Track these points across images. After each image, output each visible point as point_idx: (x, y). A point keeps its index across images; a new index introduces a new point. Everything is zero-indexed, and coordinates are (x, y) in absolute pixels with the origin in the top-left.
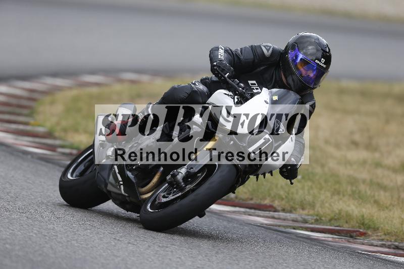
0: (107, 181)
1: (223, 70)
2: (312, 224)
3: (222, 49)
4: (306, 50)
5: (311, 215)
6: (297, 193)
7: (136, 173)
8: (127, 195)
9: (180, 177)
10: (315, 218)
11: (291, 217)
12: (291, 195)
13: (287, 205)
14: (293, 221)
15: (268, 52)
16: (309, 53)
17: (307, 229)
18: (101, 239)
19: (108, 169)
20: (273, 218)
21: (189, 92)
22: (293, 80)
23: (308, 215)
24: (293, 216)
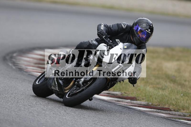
0: (51, 85)
1: (102, 35)
2: (188, 117)
3: (103, 25)
4: (142, 26)
5: (187, 113)
6: (181, 102)
7: (63, 81)
8: (59, 91)
9: (81, 82)
10: (189, 114)
11: (178, 114)
12: (178, 103)
13: (176, 108)
14: (179, 115)
15: (125, 26)
16: (143, 27)
17: (185, 119)
18: (88, 124)
19: (52, 79)
20: (169, 114)
21: (88, 44)
22: (136, 39)
23: (186, 113)
24: (179, 113)
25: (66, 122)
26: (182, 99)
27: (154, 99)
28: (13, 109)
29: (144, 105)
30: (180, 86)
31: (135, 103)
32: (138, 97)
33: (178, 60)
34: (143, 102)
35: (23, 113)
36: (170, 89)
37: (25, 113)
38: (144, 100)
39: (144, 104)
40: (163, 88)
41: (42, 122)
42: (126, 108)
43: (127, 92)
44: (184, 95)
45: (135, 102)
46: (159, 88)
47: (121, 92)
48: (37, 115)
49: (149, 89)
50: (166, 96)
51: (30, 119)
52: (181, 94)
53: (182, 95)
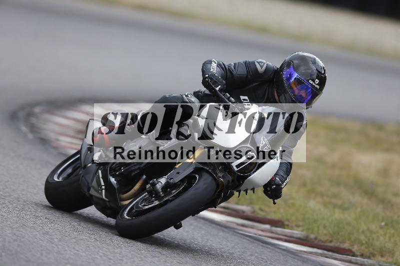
0: (90, 185)
1: (215, 83)
3: (215, 63)
6: (378, 240)
7: (118, 178)
8: (107, 200)
9: (159, 186)
11: (368, 263)
12: (371, 241)
13: (366, 250)
15: (262, 68)
21: (180, 102)
22: (285, 98)
24: (370, 262)
25: (120, 260)
26: (381, 232)
27: (321, 228)
28: (9, 223)
29: (299, 238)
30: (381, 206)
31: (279, 232)
32: (288, 220)
33: (388, 150)
34: (297, 233)
35: (29, 234)
36: (359, 210)
37: (34, 233)
38: (301, 229)
39: (299, 236)
40: (346, 206)
41: (67, 256)
42: (258, 243)
43: (266, 209)
44: (386, 225)
45: (279, 230)
46: (335, 206)
47: (253, 208)
48: (60, 240)
49: (314, 204)
50: (349, 224)
51: (41, 246)
52: (382, 222)
53: (383, 224)
